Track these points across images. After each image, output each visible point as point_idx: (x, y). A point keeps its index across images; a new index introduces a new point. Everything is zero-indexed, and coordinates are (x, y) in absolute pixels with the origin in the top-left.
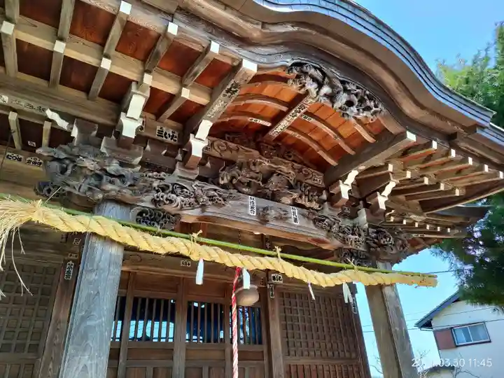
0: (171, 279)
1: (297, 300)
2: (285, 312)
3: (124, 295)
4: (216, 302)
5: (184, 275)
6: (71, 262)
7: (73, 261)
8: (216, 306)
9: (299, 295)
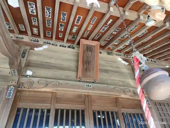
0: (80, 96)
1: (166, 107)
2: (161, 116)
3: (48, 108)
4: (112, 111)
5: (88, 93)
6: (12, 87)
7: (14, 86)
8: (112, 113)
9: (166, 103)
